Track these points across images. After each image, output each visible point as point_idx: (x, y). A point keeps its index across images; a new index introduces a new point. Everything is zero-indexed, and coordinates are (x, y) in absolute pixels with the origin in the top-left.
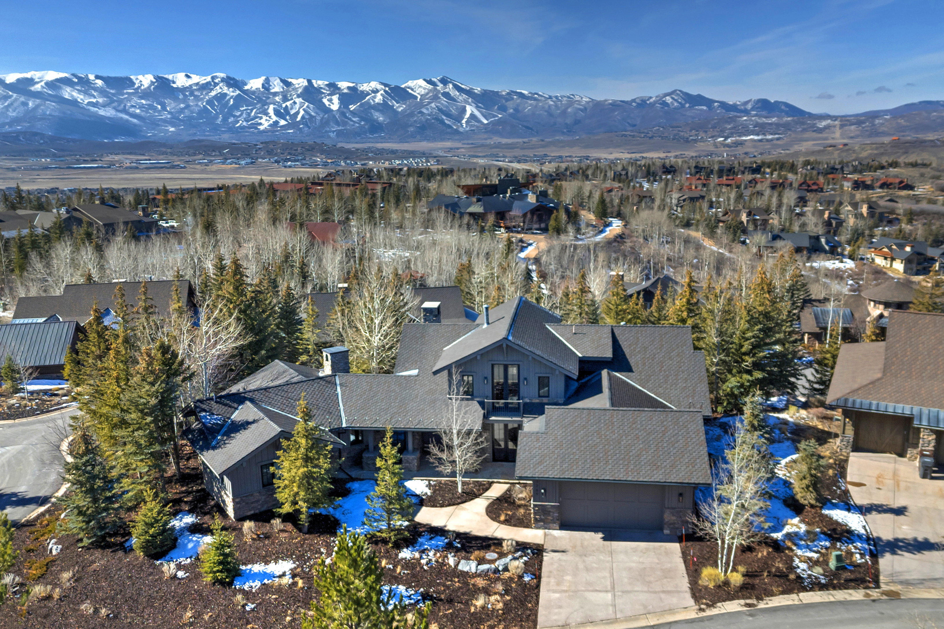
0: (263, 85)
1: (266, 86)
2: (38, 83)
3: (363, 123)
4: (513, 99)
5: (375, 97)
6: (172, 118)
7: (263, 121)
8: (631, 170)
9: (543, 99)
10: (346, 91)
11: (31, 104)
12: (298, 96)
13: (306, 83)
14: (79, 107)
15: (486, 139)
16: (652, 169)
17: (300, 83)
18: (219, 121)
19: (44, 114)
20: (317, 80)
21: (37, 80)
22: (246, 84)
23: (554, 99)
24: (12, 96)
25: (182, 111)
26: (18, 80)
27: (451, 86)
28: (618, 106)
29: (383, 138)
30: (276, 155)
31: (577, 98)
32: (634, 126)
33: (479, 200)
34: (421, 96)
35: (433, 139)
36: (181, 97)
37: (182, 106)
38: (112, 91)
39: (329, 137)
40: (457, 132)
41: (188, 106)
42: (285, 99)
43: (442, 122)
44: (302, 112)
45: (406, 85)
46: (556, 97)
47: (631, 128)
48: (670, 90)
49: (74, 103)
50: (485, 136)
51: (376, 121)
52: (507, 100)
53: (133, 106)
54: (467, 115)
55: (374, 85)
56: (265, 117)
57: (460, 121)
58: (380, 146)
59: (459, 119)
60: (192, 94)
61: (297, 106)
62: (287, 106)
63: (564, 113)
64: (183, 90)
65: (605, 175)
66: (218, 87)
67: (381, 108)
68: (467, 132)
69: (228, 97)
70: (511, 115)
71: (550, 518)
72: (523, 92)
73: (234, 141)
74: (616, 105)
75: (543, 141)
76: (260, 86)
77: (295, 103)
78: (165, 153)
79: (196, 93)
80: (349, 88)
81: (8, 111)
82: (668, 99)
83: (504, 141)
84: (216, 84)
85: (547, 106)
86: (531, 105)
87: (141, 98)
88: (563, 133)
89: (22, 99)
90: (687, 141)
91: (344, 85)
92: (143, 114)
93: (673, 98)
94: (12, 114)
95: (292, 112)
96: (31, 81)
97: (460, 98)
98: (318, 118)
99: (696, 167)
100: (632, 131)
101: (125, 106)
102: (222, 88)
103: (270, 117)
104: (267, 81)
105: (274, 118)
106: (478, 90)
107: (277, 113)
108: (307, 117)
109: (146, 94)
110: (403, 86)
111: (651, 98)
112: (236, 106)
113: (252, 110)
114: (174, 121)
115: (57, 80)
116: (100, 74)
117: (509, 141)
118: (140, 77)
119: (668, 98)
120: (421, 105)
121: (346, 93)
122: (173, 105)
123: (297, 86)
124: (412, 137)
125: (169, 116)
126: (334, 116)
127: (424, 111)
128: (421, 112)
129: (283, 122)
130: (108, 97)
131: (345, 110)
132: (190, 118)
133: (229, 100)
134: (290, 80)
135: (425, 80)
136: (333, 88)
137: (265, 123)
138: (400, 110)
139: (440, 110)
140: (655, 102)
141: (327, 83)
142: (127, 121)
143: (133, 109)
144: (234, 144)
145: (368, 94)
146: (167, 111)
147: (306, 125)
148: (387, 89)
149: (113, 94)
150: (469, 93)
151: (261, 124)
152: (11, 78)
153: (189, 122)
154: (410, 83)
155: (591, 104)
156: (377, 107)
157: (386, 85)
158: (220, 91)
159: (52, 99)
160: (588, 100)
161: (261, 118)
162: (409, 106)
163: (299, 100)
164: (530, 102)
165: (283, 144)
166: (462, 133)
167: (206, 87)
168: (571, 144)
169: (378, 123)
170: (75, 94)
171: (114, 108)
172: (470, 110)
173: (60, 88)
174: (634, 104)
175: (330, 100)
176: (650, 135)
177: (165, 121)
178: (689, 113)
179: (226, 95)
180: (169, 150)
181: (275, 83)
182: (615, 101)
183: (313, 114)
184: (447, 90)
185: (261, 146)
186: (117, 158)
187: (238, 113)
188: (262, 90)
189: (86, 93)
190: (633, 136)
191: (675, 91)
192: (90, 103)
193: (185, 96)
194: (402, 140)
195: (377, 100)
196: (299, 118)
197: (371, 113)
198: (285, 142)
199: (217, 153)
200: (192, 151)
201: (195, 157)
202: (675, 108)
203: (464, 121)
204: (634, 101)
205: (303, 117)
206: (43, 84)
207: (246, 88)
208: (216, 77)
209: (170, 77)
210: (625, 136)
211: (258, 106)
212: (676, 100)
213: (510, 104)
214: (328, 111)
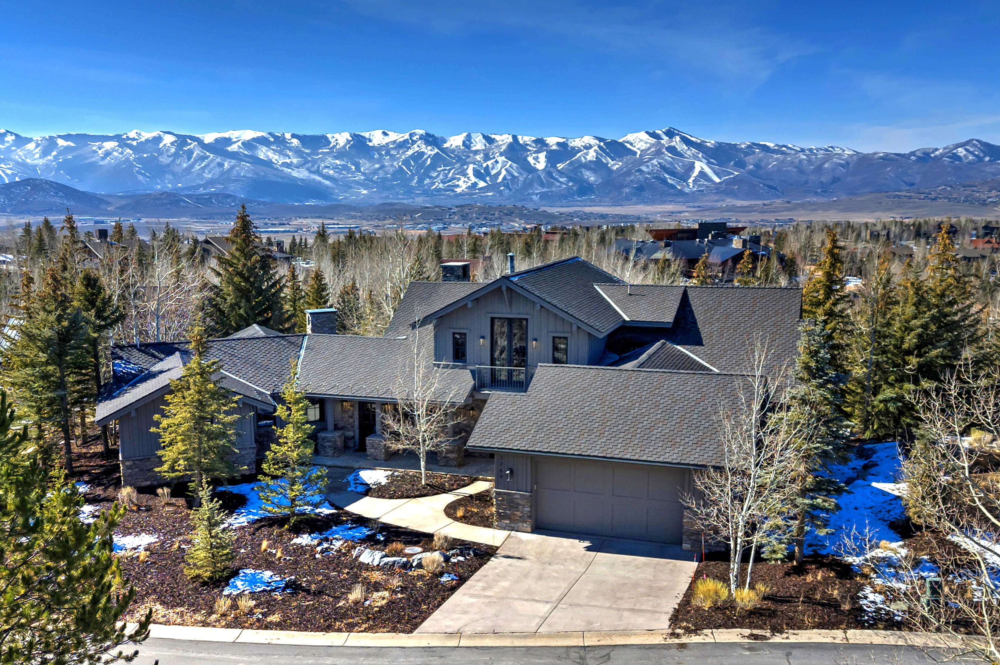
0: (464, 142)
1: (467, 142)
2: (235, 142)
3: (571, 184)
4: (754, 153)
5: (587, 154)
6: (365, 180)
7: (460, 183)
8: (894, 230)
9: (793, 152)
10: (554, 147)
11: (226, 165)
12: (501, 154)
13: (510, 139)
14: (273, 167)
15: (716, 201)
16: (924, 229)
17: (505, 139)
18: (414, 183)
19: (239, 175)
20: (523, 135)
21: (234, 140)
22: (445, 142)
23: (807, 152)
24: (209, 156)
25: (376, 172)
26: (216, 140)
27: (678, 138)
28: (891, 160)
29: (593, 201)
30: (471, 220)
31: (838, 151)
32: (912, 184)
33: (667, 245)
34: (642, 151)
35: (653, 202)
36: (376, 156)
37: (377, 166)
38: (306, 151)
39: (532, 200)
40: (681, 193)
41: (382, 167)
42: (487, 158)
43: (664, 181)
44: (504, 173)
45: (624, 139)
46: (811, 150)
47: (908, 188)
48: (964, 140)
49: (269, 163)
50: (716, 198)
51: (587, 181)
52: (747, 154)
53: (326, 167)
54: (696, 173)
55: (588, 139)
56: (463, 179)
57: (686, 181)
58: (588, 210)
59: (684, 178)
60: (388, 153)
61: (499, 165)
62: (487, 166)
63: (819, 169)
64: (379, 149)
65: (859, 235)
66: (415, 146)
67: (593, 166)
68: (694, 193)
69: (426, 156)
70: (750, 172)
71: (518, 513)
72: (768, 144)
73: (428, 205)
74: (888, 159)
75: (788, 202)
76: (461, 144)
77: (497, 162)
78: (354, 217)
79: (393, 152)
80: (558, 144)
81: (204, 172)
82: (961, 152)
83: (739, 203)
84: (414, 142)
85: (797, 161)
86: (777, 160)
87: (336, 158)
88: (816, 193)
89: (219, 160)
90: (984, 203)
91: (552, 141)
92: (336, 175)
93: (967, 150)
94: (208, 176)
95: (493, 172)
96: (228, 141)
97: (688, 152)
98: (521, 179)
99: (985, 227)
100: (908, 191)
101: (318, 167)
102: (420, 147)
103: (468, 178)
104: (469, 137)
105: (473, 179)
106: (710, 143)
107: (477, 174)
108: (509, 178)
109: (340, 155)
110: (621, 141)
111: (937, 150)
112: (433, 167)
113: (449, 171)
114: (368, 182)
115: (254, 140)
116: (297, 133)
117: (746, 203)
118: (337, 136)
119: (960, 150)
120: (641, 162)
121: (554, 150)
122: (368, 165)
123: (500, 143)
124: (627, 199)
125: (362, 178)
126: (539, 177)
127: (644, 168)
128: (640, 171)
129: (482, 184)
130: (303, 157)
131: (552, 170)
132: (384, 179)
133: (427, 159)
134: (493, 136)
135: (647, 132)
136: (540, 143)
137: (462, 185)
138: (615, 168)
139: (662, 167)
140: (942, 155)
141: (534, 139)
142: (320, 182)
143: (326, 170)
144: (427, 208)
145: (580, 150)
146: (360, 172)
147: (507, 186)
148: (602, 144)
149: (308, 154)
150: (700, 146)
151: (458, 186)
152: (209, 138)
153: (383, 185)
154: (630, 137)
155: (855, 158)
156: (588, 166)
157: (600, 140)
158: (417, 149)
159: (247, 159)
160: (851, 153)
161: (459, 179)
162: (626, 163)
163: (501, 159)
164: (775, 156)
165: (479, 207)
166: (687, 194)
167: (403, 145)
168: (825, 207)
169: (589, 184)
170: (271, 154)
171: (308, 169)
172: (699, 166)
173: (256, 148)
174: (913, 157)
175: (536, 159)
176: (933, 196)
177: (358, 183)
178: (988, 169)
179: (423, 153)
180: (359, 214)
181: (477, 140)
182: (887, 154)
183: (516, 174)
184: (673, 144)
185: (455, 210)
186: (305, 221)
187: (435, 174)
188: (462, 148)
189: (281, 153)
190: (910, 197)
191: (972, 140)
192: (285, 164)
193: (381, 155)
194: (615, 204)
195: (589, 158)
196: (500, 180)
197: (581, 173)
198: (482, 205)
199: (409, 218)
200: (382, 215)
201: (385, 222)
202: (970, 163)
203: (690, 181)
204: (913, 153)
205: (504, 178)
206: (239, 144)
207: (445, 145)
208: (415, 134)
209: (366, 135)
210: (899, 197)
211: (457, 166)
212: (971, 153)
213: (750, 159)
214: (532, 170)
